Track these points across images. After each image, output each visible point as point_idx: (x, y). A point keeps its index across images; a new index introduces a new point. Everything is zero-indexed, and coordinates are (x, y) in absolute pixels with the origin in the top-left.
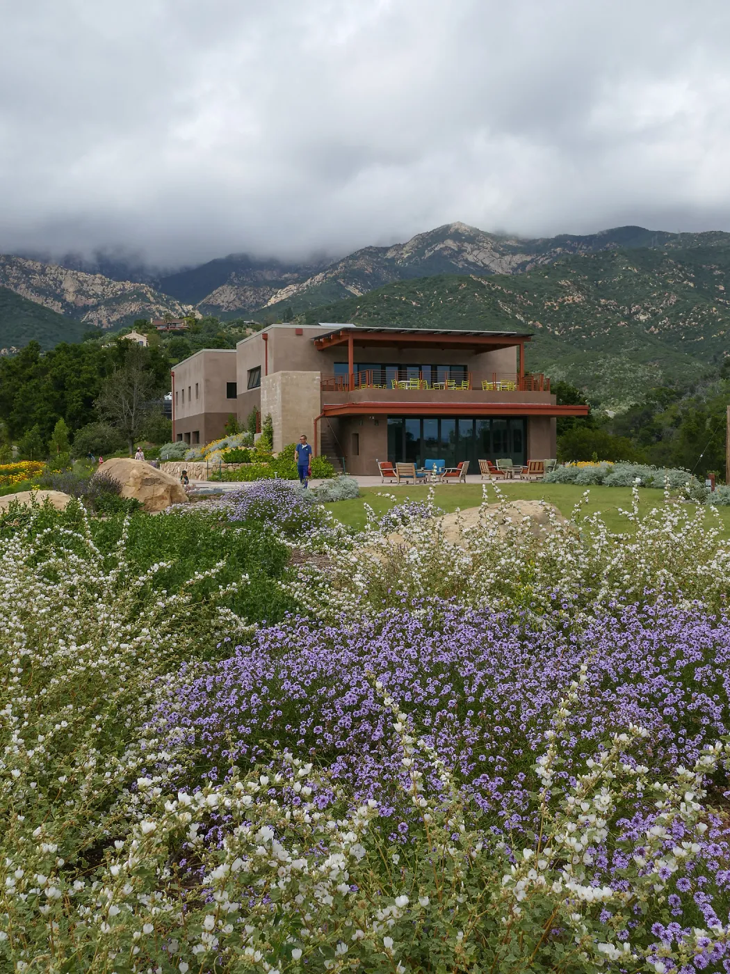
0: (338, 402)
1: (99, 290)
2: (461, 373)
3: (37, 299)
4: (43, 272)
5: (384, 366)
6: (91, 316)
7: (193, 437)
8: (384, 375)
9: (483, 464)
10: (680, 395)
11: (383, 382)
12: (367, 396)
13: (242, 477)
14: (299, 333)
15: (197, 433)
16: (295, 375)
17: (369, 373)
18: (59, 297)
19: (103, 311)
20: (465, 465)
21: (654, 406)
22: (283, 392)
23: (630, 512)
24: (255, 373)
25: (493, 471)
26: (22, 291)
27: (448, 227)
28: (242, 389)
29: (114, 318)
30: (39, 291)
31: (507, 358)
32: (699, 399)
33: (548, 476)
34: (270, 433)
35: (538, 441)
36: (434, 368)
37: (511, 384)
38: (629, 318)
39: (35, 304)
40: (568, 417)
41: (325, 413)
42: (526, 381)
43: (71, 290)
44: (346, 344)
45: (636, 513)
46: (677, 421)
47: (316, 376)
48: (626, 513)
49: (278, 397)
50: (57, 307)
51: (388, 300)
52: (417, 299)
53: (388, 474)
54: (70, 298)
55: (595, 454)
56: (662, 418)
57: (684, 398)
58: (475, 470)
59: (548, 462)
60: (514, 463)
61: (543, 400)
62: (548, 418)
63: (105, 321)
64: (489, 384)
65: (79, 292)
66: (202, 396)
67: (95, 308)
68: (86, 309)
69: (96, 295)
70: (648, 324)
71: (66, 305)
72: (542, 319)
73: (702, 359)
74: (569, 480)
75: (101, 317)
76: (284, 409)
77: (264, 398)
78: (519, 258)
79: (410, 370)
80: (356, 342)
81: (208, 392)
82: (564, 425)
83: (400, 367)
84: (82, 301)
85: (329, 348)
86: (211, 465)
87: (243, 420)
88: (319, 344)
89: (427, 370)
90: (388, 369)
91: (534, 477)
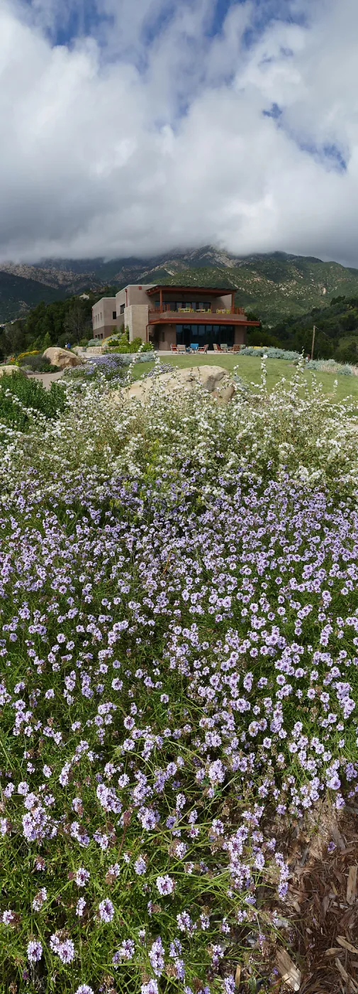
0: (155, 318)
1: (71, 278)
2: (207, 305)
3: (49, 285)
4: (50, 273)
5: (176, 302)
6: (69, 289)
7: (101, 337)
8: (176, 306)
9: (215, 346)
10: (296, 321)
11: (176, 309)
12: (166, 315)
13: (116, 351)
14: (140, 288)
15: (102, 334)
16: (138, 307)
17: (168, 306)
18: (57, 283)
19: (73, 287)
20: (207, 346)
21: (285, 325)
22: (133, 313)
23: (260, 384)
24: (123, 306)
25: (219, 349)
26: (43, 282)
27: (208, 246)
28: (118, 314)
29: (78, 289)
30: (49, 281)
31: (227, 299)
32: (302, 323)
33: (241, 352)
34: (128, 333)
35: (239, 336)
36: (197, 303)
37: (228, 311)
38: (278, 289)
39: (48, 287)
40: (253, 327)
41: (150, 323)
42: (235, 310)
43: (61, 279)
44: (159, 293)
45: (264, 384)
46: (295, 331)
47: (146, 307)
48: (257, 385)
49: (131, 317)
50: (56, 287)
51: (184, 277)
52: (196, 277)
53: (175, 349)
54: (60, 283)
55: (261, 344)
56: (289, 330)
57: (297, 323)
58: (211, 348)
59: (242, 346)
60: (228, 346)
61: (243, 318)
62: (244, 326)
63: (74, 291)
64: (219, 311)
65: (64, 280)
66: (103, 319)
67: (70, 286)
68: (67, 286)
69: (70, 281)
70: (285, 292)
71: (59, 286)
72: (245, 287)
73: (305, 308)
74: (249, 354)
75: (72, 289)
76: (133, 322)
77: (126, 317)
78: (236, 261)
79: (187, 304)
80: (163, 292)
81: (105, 316)
82: (249, 330)
83: (183, 303)
84: (66, 283)
85: (152, 294)
86: (103, 347)
87: (118, 329)
88: (149, 293)
89: (194, 304)
90: (178, 304)
91: (236, 352)
